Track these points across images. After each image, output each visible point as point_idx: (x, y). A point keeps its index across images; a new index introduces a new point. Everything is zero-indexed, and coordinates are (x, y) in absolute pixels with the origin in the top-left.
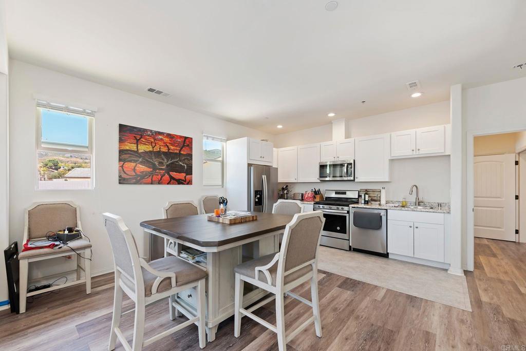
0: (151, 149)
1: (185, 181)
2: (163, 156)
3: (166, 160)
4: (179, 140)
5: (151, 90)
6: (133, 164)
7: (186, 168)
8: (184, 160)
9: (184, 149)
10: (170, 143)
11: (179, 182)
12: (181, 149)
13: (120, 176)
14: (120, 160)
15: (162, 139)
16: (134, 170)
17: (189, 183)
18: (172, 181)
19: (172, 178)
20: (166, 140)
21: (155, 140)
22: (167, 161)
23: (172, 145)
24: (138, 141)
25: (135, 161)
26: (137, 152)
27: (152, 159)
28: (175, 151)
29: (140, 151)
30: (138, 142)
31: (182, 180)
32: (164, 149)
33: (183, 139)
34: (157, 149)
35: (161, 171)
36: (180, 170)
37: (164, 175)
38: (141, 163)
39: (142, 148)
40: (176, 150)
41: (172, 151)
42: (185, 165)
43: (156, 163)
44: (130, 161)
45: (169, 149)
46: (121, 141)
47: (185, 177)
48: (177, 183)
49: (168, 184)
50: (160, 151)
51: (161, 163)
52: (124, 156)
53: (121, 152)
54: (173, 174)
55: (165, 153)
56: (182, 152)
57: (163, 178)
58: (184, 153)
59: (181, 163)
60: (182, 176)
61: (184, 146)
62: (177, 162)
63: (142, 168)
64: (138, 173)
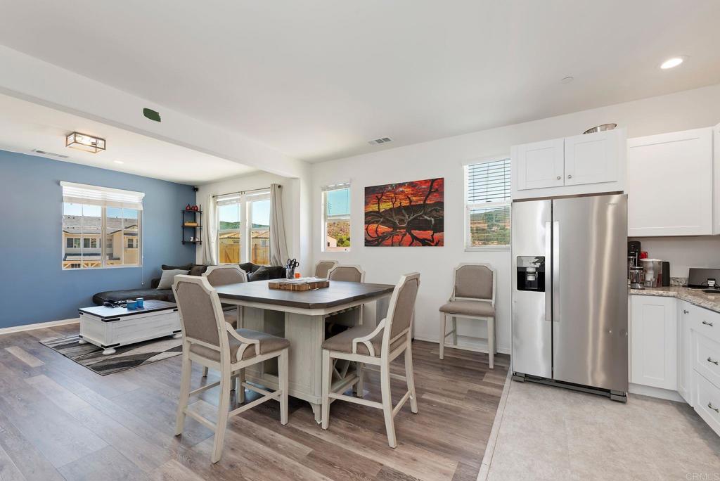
0: (391, 206)
1: (433, 242)
2: (403, 211)
3: (407, 216)
4: (423, 187)
5: (379, 141)
6: (376, 225)
7: (433, 222)
8: (431, 211)
9: (430, 196)
10: (412, 194)
11: (425, 243)
12: (427, 197)
13: (366, 239)
14: (366, 223)
15: (402, 192)
16: (376, 231)
17: (439, 243)
18: (415, 242)
19: (415, 238)
20: (408, 190)
21: (396, 194)
22: (409, 217)
23: (414, 195)
24: (379, 199)
25: (377, 222)
26: (378, 212)
27: (392, 217)
28: (419, 203)
29: (381, 211)
30: (379, 201)
31: (429, 240)
32: (406, 203)
33: (430, 184)
34: (397, 204)
35: (402, 230)
36: (424, 226)
37: (405, 235)
38: (383, 223)
39: (385, 206)
40: (420, 200)
41: (414, 203)
42: (433, 219)
43: (397, 221)
44: (373, 223)
45: (411, 202)
46: (367, 204)
47: (432, 236)
48: (421, 244)
49: (410, 245)
50: (400, 207)
51: (402, 221)
52: (369, 218)
53: (367, 214)
54: (416, 233)
55: (406, 208)
56: (428, 202)
57: (405, 238)
58: (431, 202)
59: (426, 217)
60: (428, 234)
61: (430, 193)
62: (421, 216)
63: (383, 229)
64: (380, 235)
